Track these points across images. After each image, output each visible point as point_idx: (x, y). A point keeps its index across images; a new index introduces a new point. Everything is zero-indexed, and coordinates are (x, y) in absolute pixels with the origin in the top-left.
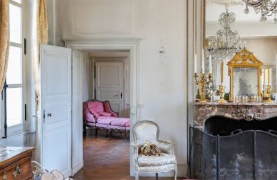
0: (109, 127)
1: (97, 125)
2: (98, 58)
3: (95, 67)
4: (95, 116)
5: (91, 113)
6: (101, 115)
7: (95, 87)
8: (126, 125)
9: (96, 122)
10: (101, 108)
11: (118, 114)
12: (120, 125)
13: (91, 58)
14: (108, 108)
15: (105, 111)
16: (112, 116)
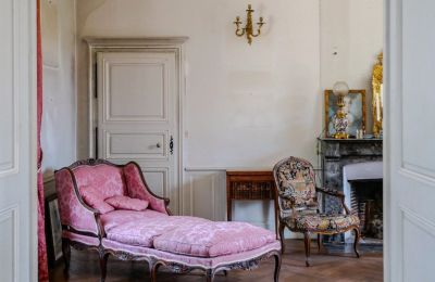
0: (149, 254)
1: (106, 244)
2: (104, 40)
3: (96, 66)
4: (97, 216)
5: (86, 203)
6: (116, 209)
7: (96, 121)
8: (213, 251)
9: (103, 235)
10: (114, 183)
11: (167, 202)
12: (188, 253)
13: (84, 42)
14: (135, 184)
15: (127, 193)
16: (150, 207)
